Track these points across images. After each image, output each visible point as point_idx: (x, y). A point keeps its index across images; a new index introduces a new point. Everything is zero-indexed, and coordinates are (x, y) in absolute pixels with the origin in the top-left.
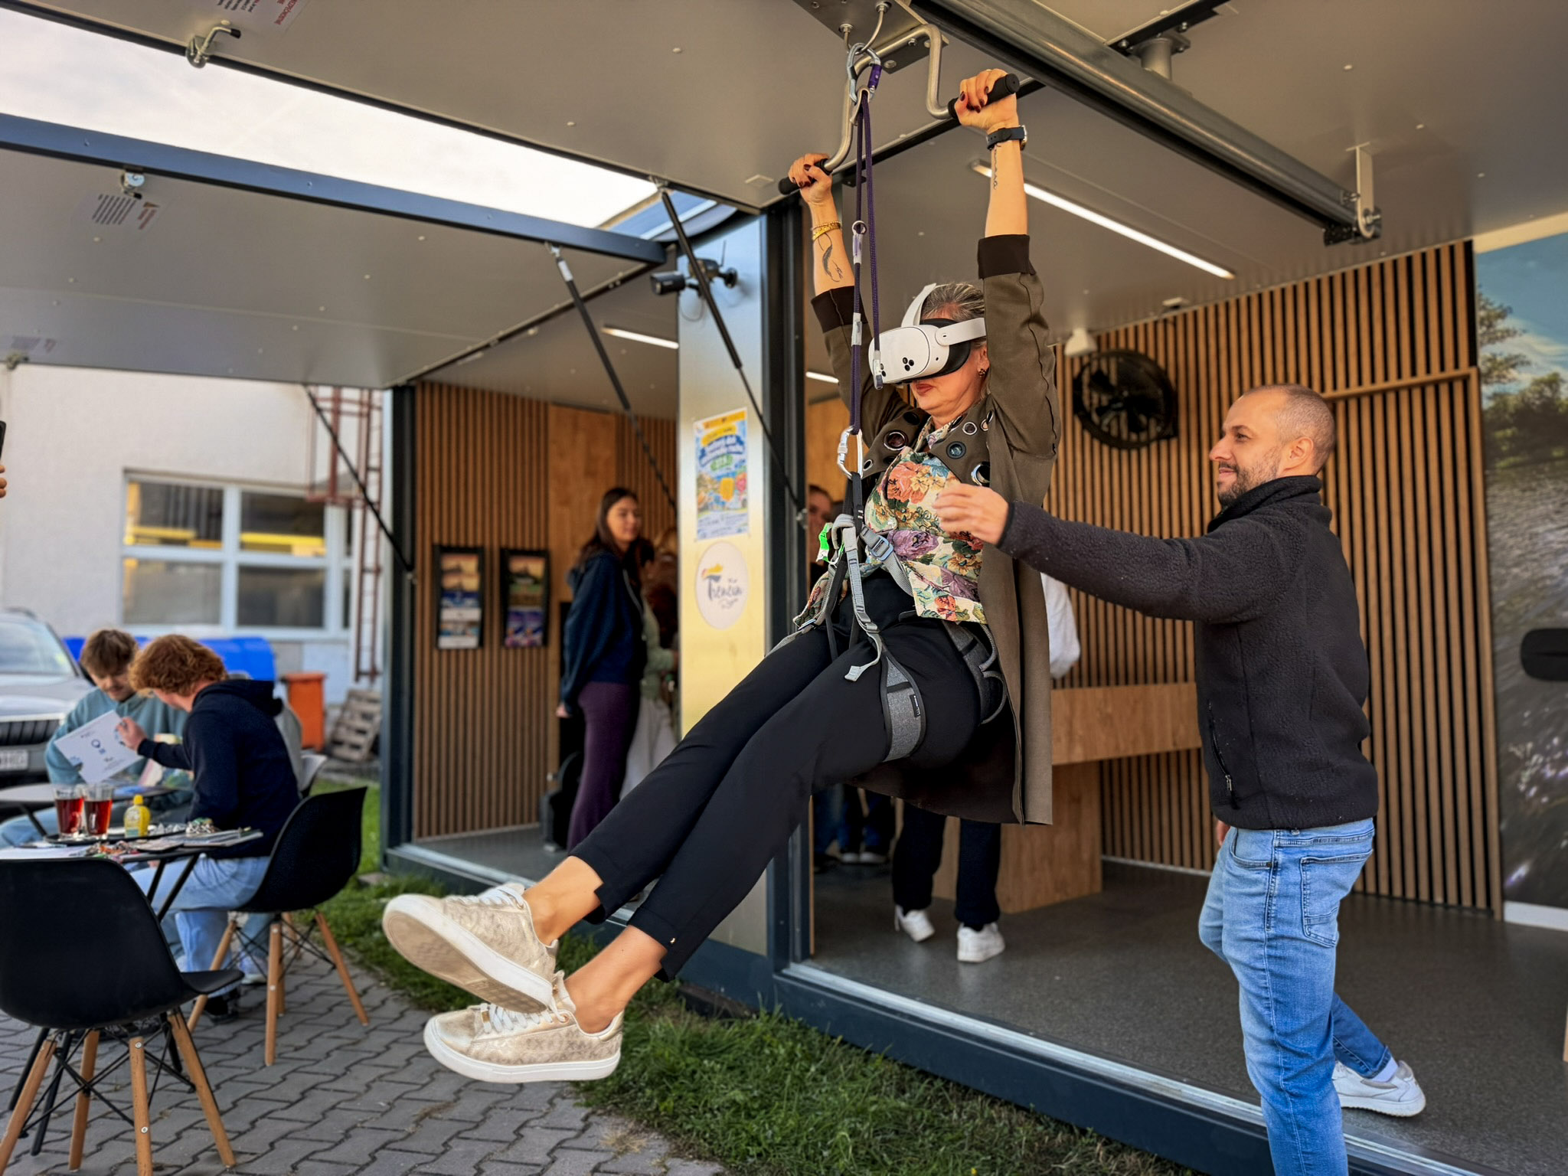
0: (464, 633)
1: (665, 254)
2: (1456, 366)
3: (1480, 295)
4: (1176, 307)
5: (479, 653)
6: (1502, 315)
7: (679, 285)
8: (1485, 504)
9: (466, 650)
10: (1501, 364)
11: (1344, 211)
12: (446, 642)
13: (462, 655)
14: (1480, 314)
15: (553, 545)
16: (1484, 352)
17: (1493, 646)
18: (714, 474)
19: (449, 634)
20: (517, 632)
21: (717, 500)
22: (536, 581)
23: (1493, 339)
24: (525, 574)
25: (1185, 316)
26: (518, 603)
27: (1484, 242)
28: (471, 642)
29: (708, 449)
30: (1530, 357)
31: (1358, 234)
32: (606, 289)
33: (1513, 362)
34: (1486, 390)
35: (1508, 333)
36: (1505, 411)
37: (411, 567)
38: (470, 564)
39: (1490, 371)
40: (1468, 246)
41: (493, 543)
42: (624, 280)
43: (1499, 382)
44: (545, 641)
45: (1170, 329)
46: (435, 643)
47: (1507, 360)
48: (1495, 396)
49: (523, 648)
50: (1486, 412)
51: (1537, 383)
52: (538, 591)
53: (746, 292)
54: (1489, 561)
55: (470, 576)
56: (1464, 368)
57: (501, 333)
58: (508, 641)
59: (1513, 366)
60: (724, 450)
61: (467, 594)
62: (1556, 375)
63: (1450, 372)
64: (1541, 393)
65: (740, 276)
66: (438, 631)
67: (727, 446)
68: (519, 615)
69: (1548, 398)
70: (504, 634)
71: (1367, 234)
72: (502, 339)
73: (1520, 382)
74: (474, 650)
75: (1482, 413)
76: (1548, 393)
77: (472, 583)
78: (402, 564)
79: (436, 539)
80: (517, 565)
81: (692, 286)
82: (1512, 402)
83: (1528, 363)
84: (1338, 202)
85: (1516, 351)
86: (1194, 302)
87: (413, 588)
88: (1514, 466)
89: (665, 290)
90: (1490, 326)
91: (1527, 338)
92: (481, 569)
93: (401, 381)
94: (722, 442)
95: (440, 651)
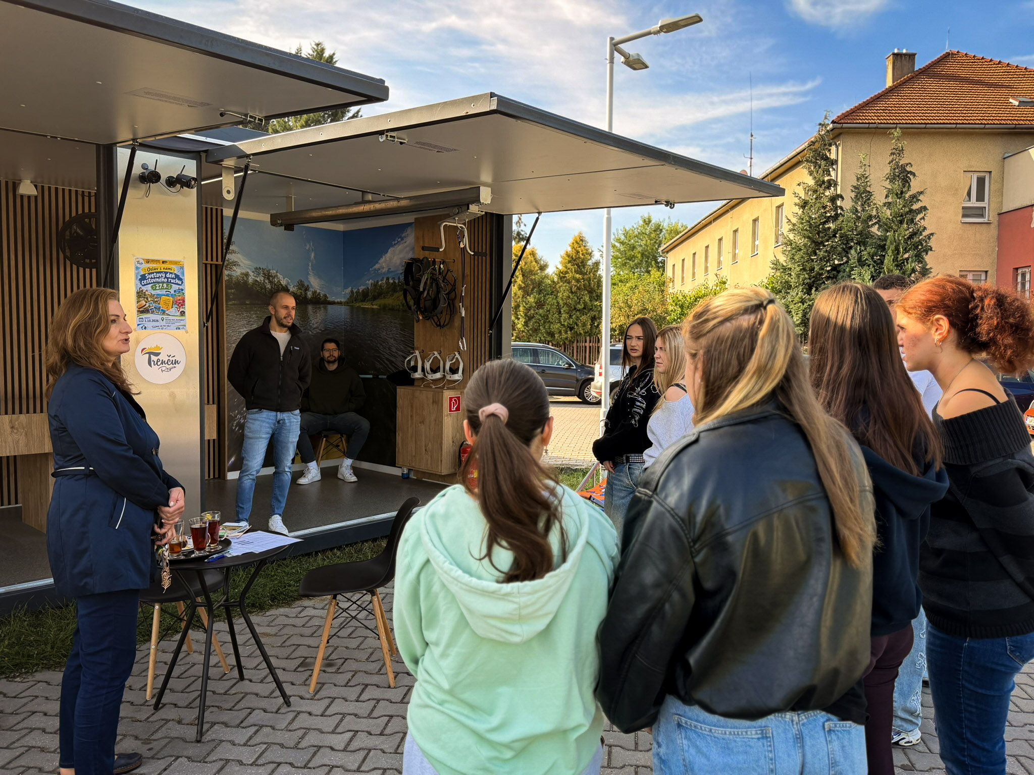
10: (231, 263)
16: (227, 257)
23: (229, 253)
29: (146, 276)
34: (227, 272)
35: (234, 252)
36: (233, 282)
39: (228, 265)
43: (231, 270)
48: (228, 275)
50: (226, 281)
51: (242, 274)
56: (220, 262)
59: (235, 265)
60: (164, 280)
62: (248, 272)
64: (243, 278)
67: (167, 278)
69: (245, 280)
73: (237, 272)
82: (234, 279)
83: (240, 265)
91: (239, 256)
94: (162, 275)
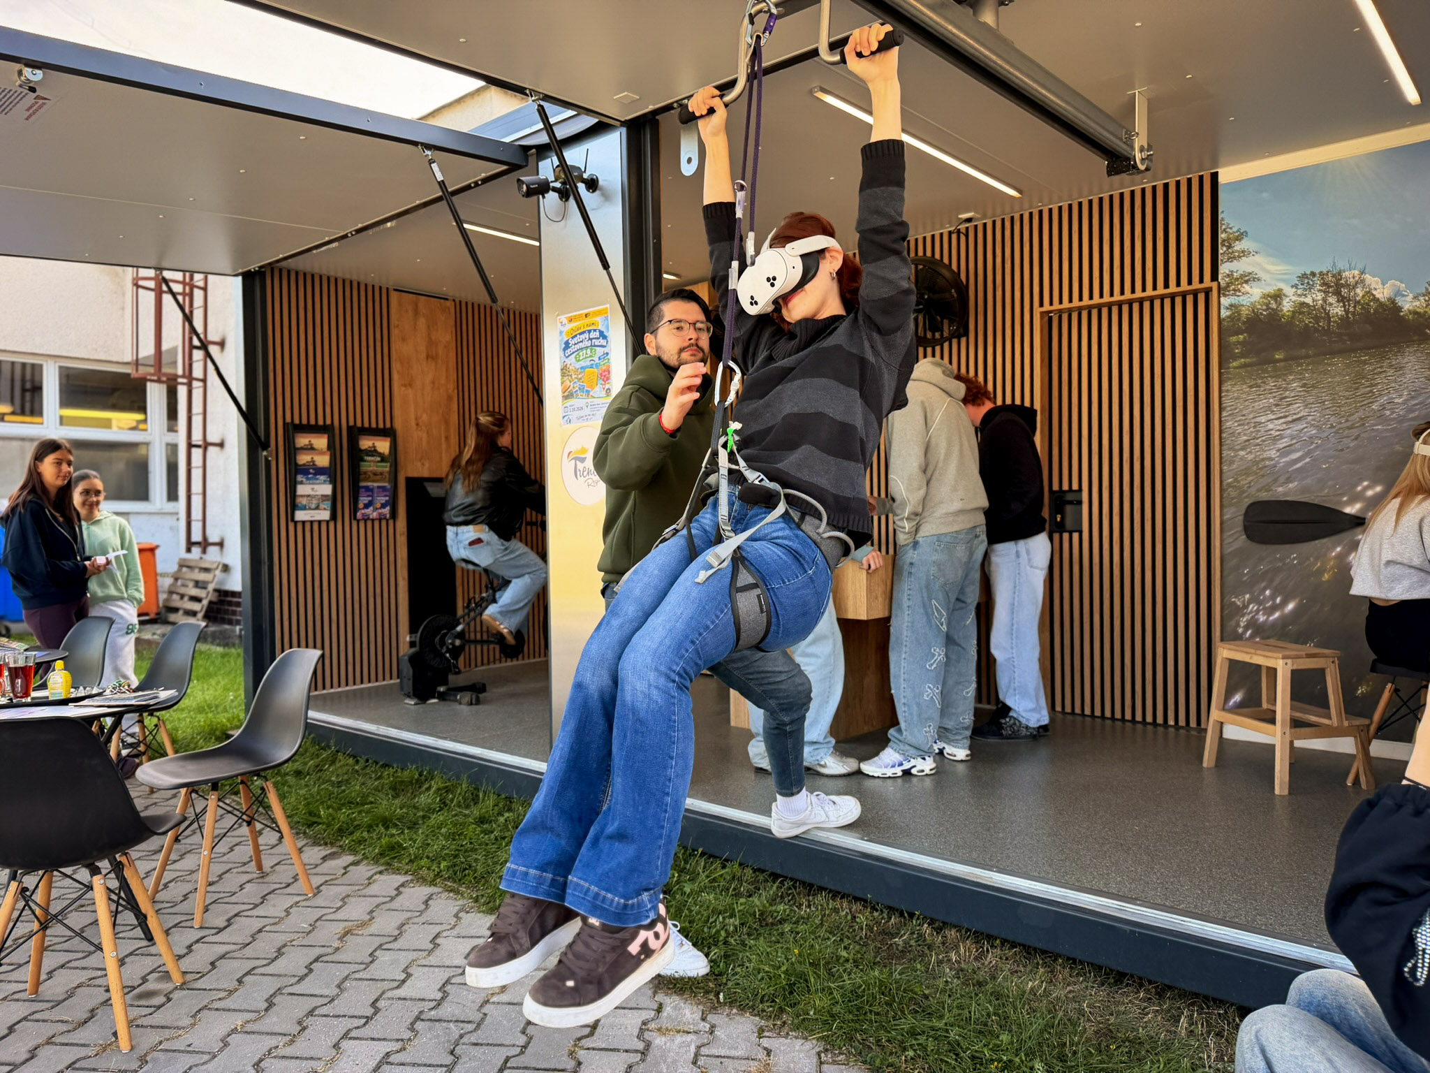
0: (317, 508)
1: (526, 158)
2: (1201, 281)
3: (1223, 219)
4: (969, 220)
5: (332, 525)
6: (1239, 238)
7: (543, 188)
8: (1220, 397)
9: (320, 522)
10: (1237, 279)
11: (1124, 146)
12: (300, 515)
13: (316, 526)
14: (1222, 236)
15: (398, 425)
16: (1224, 269)
17: (1221, 515)
18: (578, 365)
19: (304, 508)
20: (367, 506)
21: (582, 389)
22: (383, 459)
23: (1231, 259)
24: (373, 452)
25: (976, 227)
26: (367, 480)
27: (1227, 175)
28: (325, 515)
29: (572, 342)
30: (1261, 274)
31: (1135, 167)
32: (468, 187)
33: (1247, 278)
34: (1225, 301)
35: (1244, 253)
36: (1239, 319)
37: (265, 446)
38: (321, 442)
39: (1228, 285)
40: (1215, 176)
41: (342, 422)
42: (485, 180)
43: (1234, 295)
44: (394, 514)
45: (963, 238)
46: (291, 517)
47: (1242, 276)
48: (1231, 307)
49: (373, 520)
50: (1224, 319)
51: (1265, 296)
52: (385, 468)
53: (607, 197)
54: (1221, 445)
55: (321, 453)
56: (1207, 282)
57: (360, 226)
58: (359, 515)
59: (1246, 282)
60: (588, 343)
61: (320, 471)
62: (1280, 290)
63: (1196, 285)
64: (1267, 305)
65: (601, 183)
66: (293, 506)
67: (590, 339)
68: (367, 488)
69: (1273, 309)
70: (355, 509)
71: (1142, 167)
72: (359, 231)
73: (1252, 295)
74: (328, 522)
75: (1220, 321)
76: (1274, 306)
77: (323, 461)
78: (256, 442)
79: (288, 419)
80: (365, 443)
81: (554, 190)
82: (1245, 312)
83: (1259, 280)
84: (1121, 139)
85: (1249, 269)
86: (985, 217)
87: (268, 463)
88: (1244, 366)
89: (530, 193)
90: (1229, 247)
92: (331, 446)
93: (253, 267)
94: (586, 335)
95: (296, 523)
